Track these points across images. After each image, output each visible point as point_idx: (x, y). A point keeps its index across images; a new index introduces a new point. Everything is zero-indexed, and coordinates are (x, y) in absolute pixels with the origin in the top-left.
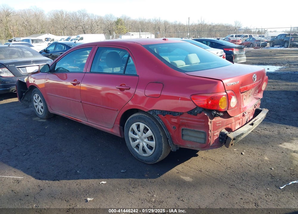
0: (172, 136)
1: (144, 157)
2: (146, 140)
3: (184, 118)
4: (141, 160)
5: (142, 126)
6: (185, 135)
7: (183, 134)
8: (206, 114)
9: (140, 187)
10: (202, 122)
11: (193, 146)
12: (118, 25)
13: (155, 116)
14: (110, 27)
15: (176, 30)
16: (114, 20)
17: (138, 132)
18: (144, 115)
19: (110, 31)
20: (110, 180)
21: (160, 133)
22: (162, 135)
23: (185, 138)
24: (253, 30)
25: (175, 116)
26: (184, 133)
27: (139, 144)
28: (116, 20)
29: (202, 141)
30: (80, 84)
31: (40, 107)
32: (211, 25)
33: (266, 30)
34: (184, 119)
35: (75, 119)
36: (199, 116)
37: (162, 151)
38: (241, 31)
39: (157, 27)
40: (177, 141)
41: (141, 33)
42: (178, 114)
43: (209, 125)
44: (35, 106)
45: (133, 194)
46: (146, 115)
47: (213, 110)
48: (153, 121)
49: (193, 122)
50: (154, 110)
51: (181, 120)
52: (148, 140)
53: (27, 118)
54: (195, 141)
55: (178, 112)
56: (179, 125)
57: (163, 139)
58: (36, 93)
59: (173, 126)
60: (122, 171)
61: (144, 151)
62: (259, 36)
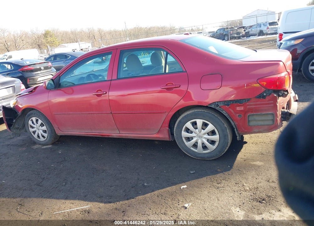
0: (237, 125)
1: (204, 154)
2: (206, 136)
3: (252, 103)
4: (201, 158)
5: (199, 122)
6: (251, 121)
7: (249, 120)
8: (275, 95)
9: (224, 181)
10: (271, 104)
11: (260, 130)
12: (46, 37)
13: (218, 108)
14: (38, 41)
15: (112, 36)
16: (41, 32)
17: (194, 129)
18: (200, 110)
19: (39, 45)
20: (188, 183)
21: (224, 124)
22: (226, 127)
23: (252, 124)
24: (186, 29)
25: (242, 103)
26: (251, 118)
27: (197, 142)
28: (44, 32)
29: (271, 123)
30: (108, 93)
31: (41, 132)
32: (146, 28)
33: (198, 27)
34: (252, 105)
35: (99, 135)
36: (267, 98)
37: (228, 143)
38: (176, 30)
39: (91, 35)
40: (243, 129)
41: (80, 43)
42: (245, 101)
43: (277, 105)
44: (32, 133)
45: (224, 188)
46: (203, 111)
47: (281, 90)
48: (213, 115)
49: (262, 106)
50: (215, 102)
51: (248, 107)
52: (209, 135)
53: (24, 149)
54: (263, 124)
55: (245, 99)
56: (245, 112)
57: (228, 130)
58: (33, 116)
59: (238, 115)
60: (192, 172)
61: (205, 147)
62: (198, 33)
